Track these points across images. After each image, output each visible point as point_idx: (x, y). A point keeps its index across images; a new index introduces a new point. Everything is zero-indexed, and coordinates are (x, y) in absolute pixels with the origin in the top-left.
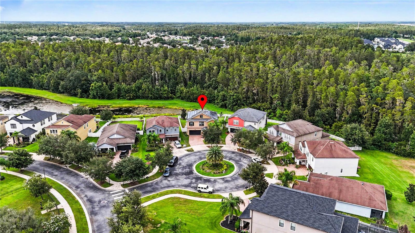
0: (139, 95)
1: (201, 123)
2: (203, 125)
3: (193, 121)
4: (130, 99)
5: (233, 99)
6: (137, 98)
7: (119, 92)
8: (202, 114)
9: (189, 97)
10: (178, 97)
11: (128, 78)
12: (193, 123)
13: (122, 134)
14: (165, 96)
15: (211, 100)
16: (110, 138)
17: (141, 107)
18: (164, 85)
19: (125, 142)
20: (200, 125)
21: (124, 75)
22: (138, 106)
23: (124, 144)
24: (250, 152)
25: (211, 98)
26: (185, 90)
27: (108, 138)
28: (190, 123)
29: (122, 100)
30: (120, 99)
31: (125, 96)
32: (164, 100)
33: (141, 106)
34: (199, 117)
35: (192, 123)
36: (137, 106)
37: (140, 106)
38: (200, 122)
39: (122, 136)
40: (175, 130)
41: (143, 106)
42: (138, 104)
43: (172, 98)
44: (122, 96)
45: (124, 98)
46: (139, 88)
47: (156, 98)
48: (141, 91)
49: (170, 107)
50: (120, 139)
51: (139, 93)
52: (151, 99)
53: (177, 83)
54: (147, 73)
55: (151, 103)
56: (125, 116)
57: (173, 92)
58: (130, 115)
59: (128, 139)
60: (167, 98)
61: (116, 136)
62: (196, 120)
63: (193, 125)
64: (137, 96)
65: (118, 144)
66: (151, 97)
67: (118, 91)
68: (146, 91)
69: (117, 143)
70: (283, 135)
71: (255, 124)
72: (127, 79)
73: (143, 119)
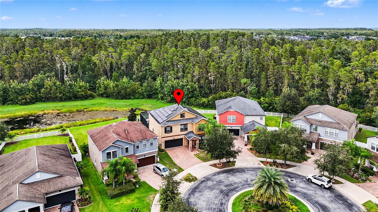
0: (40, 96)
1: (183, 127)
2: (186, 129)
3: (170, 124)
4: (26, 104)
5: (188, 89)
6: (37, 101)
7: (5, 94)
8: (184, 112)
9: (118, 93)
10: (102, 95)
11: (18, 72)
12: (171, 128)
13: (52, 169)
14: (82, 95)
15: (151, 95)
16: (26, 182)
17: (49, 113)
18: (78, 80)
19: (63, 186)
20: (182, 130)
21: (12, 70)
22: (44, 112)
23: (60, 191)
24: (287, 165)
25: (152, 91)
26: (111, 84)
27: (20, 183)
28: (165, 128)
29: (11, 106)
30: (8, 104)
31: (17, 98)
32: (81, 100)
33: (49, 111)
34: (179, 118)
35: (168, 129)
36: (41, 113)
37: (46, 111)
38: (181, 125)
39: (54, 173)
40: (152, 144)
41: (51, 111)
42: (43, 110)
43: (92, 97)
44: (11, 100)
45: (14, 102)
46: (40, 86)
47: (69, 99)
48: (43, 89)
49: (94, 108)
50: (48, 180)
51: (40, 93)
52: (61, 100)
53: (95, 76)
54: (49, 66)
55: (63, 106)
56: (27, 130)
57: (93, 89)
58: (35, 128)
59: (67, 178)
60: (86, 97)
61: (39, 177)
62: (176, 122)
63: (171, 132)
64: (37, 98)
65: (47, 194)
66: (61, 97)
67: (4, 92)
68: (51, 89)
69: (43, 191)
70: (321, 130)
71: (261, 119)
72: (18, 75)
73: (66, 132)
